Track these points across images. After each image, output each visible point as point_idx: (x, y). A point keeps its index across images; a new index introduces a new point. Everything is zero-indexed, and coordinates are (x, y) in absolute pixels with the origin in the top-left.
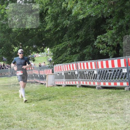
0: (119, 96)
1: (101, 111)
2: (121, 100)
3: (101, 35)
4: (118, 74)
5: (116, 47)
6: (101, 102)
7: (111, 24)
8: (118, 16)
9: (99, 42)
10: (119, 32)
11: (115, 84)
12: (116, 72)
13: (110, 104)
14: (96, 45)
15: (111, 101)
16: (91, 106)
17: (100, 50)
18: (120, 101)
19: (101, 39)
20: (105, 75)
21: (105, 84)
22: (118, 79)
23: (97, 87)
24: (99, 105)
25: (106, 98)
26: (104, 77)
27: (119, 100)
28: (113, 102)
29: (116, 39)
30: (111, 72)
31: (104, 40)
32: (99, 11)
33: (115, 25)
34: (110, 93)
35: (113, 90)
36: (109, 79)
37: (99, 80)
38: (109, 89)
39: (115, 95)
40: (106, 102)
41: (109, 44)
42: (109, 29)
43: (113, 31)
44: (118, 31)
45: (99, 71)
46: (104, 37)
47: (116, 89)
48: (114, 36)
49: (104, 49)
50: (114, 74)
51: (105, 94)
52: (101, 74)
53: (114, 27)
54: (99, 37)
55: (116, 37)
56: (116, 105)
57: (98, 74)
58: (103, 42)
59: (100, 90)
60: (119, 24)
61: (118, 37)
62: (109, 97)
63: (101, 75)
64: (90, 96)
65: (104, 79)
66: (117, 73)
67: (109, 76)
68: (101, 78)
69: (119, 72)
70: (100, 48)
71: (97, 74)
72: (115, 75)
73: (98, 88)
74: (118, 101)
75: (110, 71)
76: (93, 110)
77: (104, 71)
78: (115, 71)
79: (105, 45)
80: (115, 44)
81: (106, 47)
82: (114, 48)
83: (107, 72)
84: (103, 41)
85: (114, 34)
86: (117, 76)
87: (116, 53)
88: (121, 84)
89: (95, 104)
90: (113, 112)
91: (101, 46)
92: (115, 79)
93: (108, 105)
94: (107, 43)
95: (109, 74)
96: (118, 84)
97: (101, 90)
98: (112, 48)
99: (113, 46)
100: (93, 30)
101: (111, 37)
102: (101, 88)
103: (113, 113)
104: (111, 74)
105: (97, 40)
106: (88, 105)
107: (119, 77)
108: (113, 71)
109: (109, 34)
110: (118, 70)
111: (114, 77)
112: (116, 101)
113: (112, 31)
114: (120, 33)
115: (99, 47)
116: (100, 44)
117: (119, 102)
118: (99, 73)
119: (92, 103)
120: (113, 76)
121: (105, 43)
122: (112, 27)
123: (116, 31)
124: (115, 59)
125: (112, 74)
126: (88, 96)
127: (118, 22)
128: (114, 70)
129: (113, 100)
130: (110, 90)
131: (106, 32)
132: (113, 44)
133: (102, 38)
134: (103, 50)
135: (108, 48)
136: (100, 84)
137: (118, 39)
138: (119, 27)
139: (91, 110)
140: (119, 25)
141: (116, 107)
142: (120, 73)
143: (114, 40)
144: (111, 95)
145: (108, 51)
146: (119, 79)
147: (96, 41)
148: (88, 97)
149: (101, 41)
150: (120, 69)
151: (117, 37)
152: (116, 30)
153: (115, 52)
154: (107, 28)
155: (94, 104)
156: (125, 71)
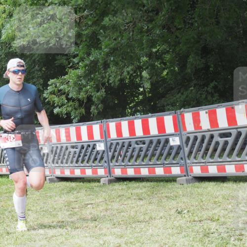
0: (89, 195)
1: (55, 223)
2: (92, 202)
3: (55, 79)
4: (88, 154)
5: (85, 101)
6: (55, 207)
7: (76, 59)
8: (88, 44)
9: (53, 93)
10: (91, 73)
11: (83, 172)
12: (85, 149)
13: (71, 211)
14: (47, 98)
15: (74, 205)
16: (35, 215)
17: (55, 107)
18: (92, 204)
19: (56, 87)
20: (64, 155)
21: (63, 172)
22: (88, 162)
23: (49, 177)
24: (50, 212)
25: (65, 198)
26: (61, 159)
27: (90, 202)
28: (77, 206)
29: (85, 86)
30: (75, 150)
31: (62, 87)
33: (82, 60)
34: (73, 189)
35: (78, 184)
36: (72, 162)
37: (53, 165)
38: (71, 182)
39: (81, 193)
40: (65, 206)
42: (71, 67)
43: (79, 72)
44: (88, 71)
45: (53, 147)
46: (62, 83)
47: (83, 182)
48: (81, 81)
49: (63, 105)
50: (80, 152)
51: (63, 192)
52: (56, 153)
53: (80, 64)
54: (51, 81)
55: (84, 82)
56: (83, 212)
57: (50, 153)
58: (60, 93)
59: (53, 184)
60: (91, 58)
61: (88, 84)
62: (71, 197)
63: (57, 155)
64: (35, 196)
65: (62, 163)
66: (86, 152)
67: (71, 156)
68: (55, 161)
69: (90, 149)
70: (55, 104)
71: (48, 154)
72: (82, 155)
73: (49, 179)
74: (88, 204)
75: (73, 147)
76: (39, 222)
77: (62, 147)
78: (83, 147)
79: (63, 97)
80: (82, 95)
81: (66, 101)
82: (81, 102)
83: (67, 149)
84: (60, 91)
85: (81, 77)
86: (87, 158)
87: (84, 112)
88: (93, 173)
89: (43, 211)
90: (76, 226)
91: (56, 99)
92: (82, 162)
93: (68, 213)
94: (68, 94)
95: (72, 154)
96: (89, 173)
97: (56, 183)
98: (77, 104)
99: (79, 100)
101: (75, 84)
102: (56, 179)
103: (78, 228)
104: (75, 153)
105: (49, 88)
106: (30, 212)
107: (89, 159)
108: (79, 147)
109: (72, 75)
110: (89, 146)
111: (80, 159)
112: (83, 204)
113: (77, 71)
114: (92, 76)
115: (54, 101)
116: (54, 96)
117: (89, 206)
118: (52, 151)
119: (38, 208)
120: (79, 156)
121: (64, 93)
122: (78, 63)
123: (85, 72)
124: (83, 125)
125: (78, 153)
126: (31, 196)
127: (89, 54)
128: (80, 145)
129: (79, 202)
130: (73, 184)
131: (66, 73)
132: (80, 97)
133: (58, 85)
134: (60, 108)
135: (71, 103)
136: (55, 173)
137: (88, 87)
138: (91, 63)
139: (36, 221)
140: (91, 61)
141: (82, 217)
142: (92, 151)
143: (82, 89)
144: (75, 192)
145: (69, 109)
146: (91, 163)
147: (47, 89)
148: (30, 198)
149: (56, 89)
150: (91, 144)
151: (87, 82)
152: (84, 69)
153: (83, 111)
154: (69, 66)
155: (42, 210)
156: (101, 147)
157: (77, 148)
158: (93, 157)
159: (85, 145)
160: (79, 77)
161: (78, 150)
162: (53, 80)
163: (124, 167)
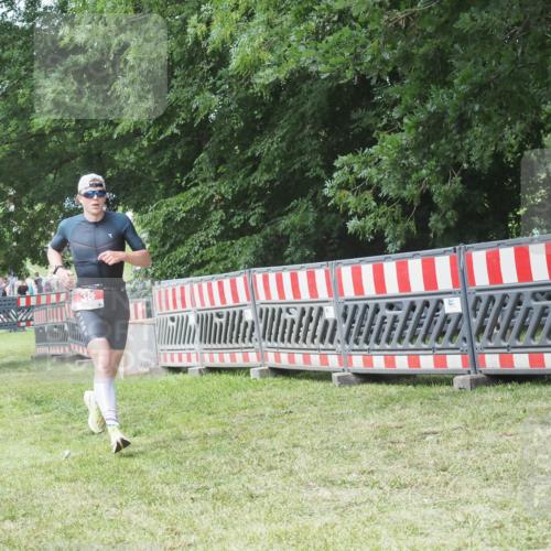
0: (429, 414)
1: (354, 475)
2: (436, 429)
3: (350, 155)
4: (426, 321)
5: (416, 204)
6: (354, 439)
7: (395, 109)
8: (423, 76)
9: (344, 186)
10: (428, 140)
11: (414, 362)
12: (417, 311)
13: (389, 448)
14: (330, 199)
15: (395, 436)
16: (309, 458)
17: (350, 218)
18: (435, 433)
19: (351, 172)
20: (372, 324)
21: (368, 362)
22: (424, 340)
23: (338, 374)
24: (343, 450)
25: (374, 419)
26: (364, 334)
27: (430, 429)
28: (402, 438)
29: (417, 170)
30: (394, 312)
31: (364, 173)
32: (347, 54)
33: (410, 111)
34: (391, 399)
35: (403, 388)
36: (389, 340)
37: (347, 347)
38: (388, 384)
39: (412, 409)
40: (376, 438)
41: (384, 191)
42: (384, 128)
43: (403, 138)
44: (424, 135)
45: (346, 307)
46: (366, 164)
47: (415, 385)
48: (407, 158)
49: (367, 212)
50: (407, 318)
51: (369, 405)
52: (353, 321)
53: (406, 120)
54: (340, 161)
55: (413, 160)
56: (417, 451)
57: (340, 320)
58: (361, 185)
59: (347, 387)
60: (428, 106)
61: (422, 164)
62: (388, 419)
63: (355, 325)
64: (308, 415)
65: (367, 342)
66: (420, 317)
67: (387, 327)
68: (352, 339)
69: (429, 311)
70: (349, 210)
71: (335, 322)
72: (411, 324)
73: (339, 378)
74: (426, 433)
75: (390, 307)
76: (320, 472)
77: (367, 306)
78: (412, 307)
79: (368, 195)
80: (411, 191)
81: (374, 204)
82: (406, 207)
83: (377, 310)
84: (359, 181)
85: (407, 149)
86: (422, 330)
87: (413, 229)
88: (437, 364)
89: (327, 448)
90: (402, 482)
91: (351, 200)
92: (412, 340)
93: (382, 453)
94: (378, 190)
95: (389, 321)
96: (427, 363)
97: (354, 388)
98: (398, 210)
99: (402, 201)
100: (317, 136)
101: (394, 164)
102: (353, 378)
103: (406, 486)
104: (395, 319)
105: (335, 175)
106: (298, 451)
107: (427, 333)
108: (406, 307)
109: (386, 147)
110: (427, 304)
111: (408, 332)
112: (415, 433)
113: (398, 136)
114: (432, 146)
115: (346, 205)
116: (347, 192)
117: (429, 438)
118: (345, 316)
119: (317, 441)
120: (405, 327)
121: (369, 187)
122: (400, 120)
123: (416, 138)
124: (413, 257)
125: (401, 320)
126: (298, 415)
127: (424, 99)
128: (406, 302)
129: (405, 428)
130: (393, 390)
131: (375, 142)
132: (405, 194)
133: (356, 168)
134: (359, 218)
135: (384, 208)
136: (350, 363)
137: (424, 171)
138: (429, 118)
139: (312, 471)
140: (429, 112)
141: (416, 461)
142: (433, 315)
143: (409, 176)
144: (397, 407)
145: (381, 221)
146: (431, 342)
147: (332, 178)
148: (298, 420)
149: (351, 178)
150: (432, 300)
151: (421, 161)
152: (413, 131)
153: (412, 224)
154: (380, 125)
155: (325, 445)
156: (453, 306)
157: (399, 310)
158: (435, 330)
159: (419, 302)
160: (402, 150)
161: (401, 314)
162: (345, 158)
163: (505, 351)
